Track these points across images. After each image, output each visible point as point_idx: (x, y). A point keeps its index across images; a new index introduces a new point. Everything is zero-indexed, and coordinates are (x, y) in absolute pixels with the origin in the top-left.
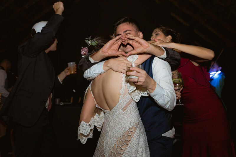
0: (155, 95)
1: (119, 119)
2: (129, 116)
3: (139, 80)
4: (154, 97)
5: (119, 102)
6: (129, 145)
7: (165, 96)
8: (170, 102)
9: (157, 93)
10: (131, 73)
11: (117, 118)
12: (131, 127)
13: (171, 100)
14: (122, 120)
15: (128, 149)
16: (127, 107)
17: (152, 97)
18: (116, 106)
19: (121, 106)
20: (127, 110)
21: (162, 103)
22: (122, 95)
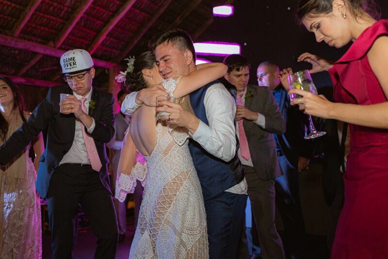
0: (199, 138)
1: (160, 167)
2: (173, 163)
3: (171, 117)
4: (197, 141)
5: (158, 144)
6: (174, 202)
7: (213, 139)
8: (222, 148)
9: (200, 135)
10: (160, 109)
11: (158, 167)
12: (174, 177)
13: (223, 144)
14: (164, 169)
15: (172, 207)
16: (170, 150)
17: (195, 140)
18: (155, 150)
19: (161, 148)
20: (169, 154)
21: (211, 149)
22: (160, 134)
